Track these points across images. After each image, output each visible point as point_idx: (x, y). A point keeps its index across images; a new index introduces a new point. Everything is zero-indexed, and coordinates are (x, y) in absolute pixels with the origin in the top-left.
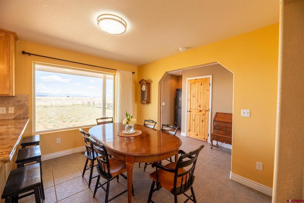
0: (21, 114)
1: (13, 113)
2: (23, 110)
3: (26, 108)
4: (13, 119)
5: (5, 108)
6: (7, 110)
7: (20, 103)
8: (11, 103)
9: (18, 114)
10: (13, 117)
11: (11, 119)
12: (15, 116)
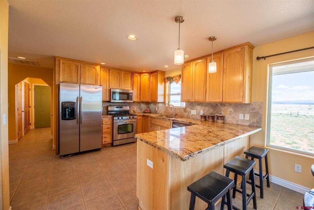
0: (254, 122)
1: (248, 120)
2: (257, 118)
3: (259, 116)
4: (248, 126)
5: (243, 114)
6: (244, 116)
7: (254, 111)
8: (247, 110)
9: (252, 121)
10: (248, 124)
11: (246, 126)
12: (249, 123)
